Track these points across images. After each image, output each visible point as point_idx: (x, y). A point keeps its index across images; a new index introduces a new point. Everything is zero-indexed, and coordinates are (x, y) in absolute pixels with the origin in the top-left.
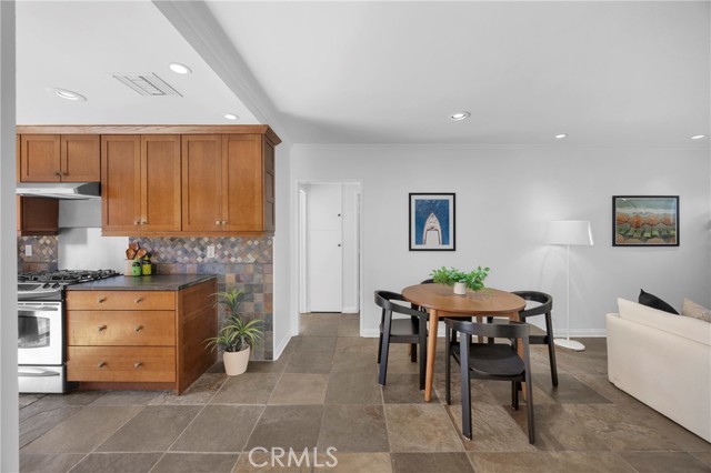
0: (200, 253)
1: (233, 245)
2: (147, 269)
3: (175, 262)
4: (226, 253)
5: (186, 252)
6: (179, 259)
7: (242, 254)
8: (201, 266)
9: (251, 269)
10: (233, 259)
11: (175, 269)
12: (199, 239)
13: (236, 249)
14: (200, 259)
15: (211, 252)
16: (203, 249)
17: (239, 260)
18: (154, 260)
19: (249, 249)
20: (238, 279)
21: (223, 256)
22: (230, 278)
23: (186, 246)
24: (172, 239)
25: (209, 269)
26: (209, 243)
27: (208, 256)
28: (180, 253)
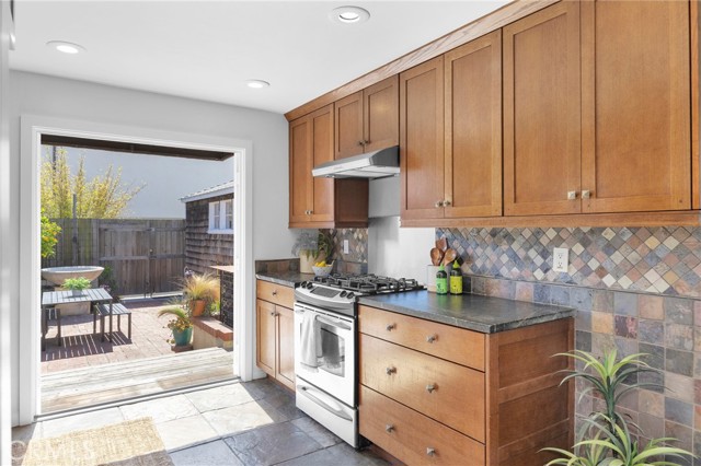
0: (539, 260)
1: (610, 248)
2: (456, 284)
3: (498, 276)
4: (594, 265)
5: (514, 257)
6: (504, 271)
7: (635, 270)
8: (541, 288)
9: (656, 309)
10: (609, 280)
11: (499, 290)
12: (538, 233)
13: (617, 257)
14: (539, 274)
15: (560, 260)
16: (545, 254)
17: (625, 282)
18: (466, 269)
19: (651, 259)
20: (621, 328)
21: (585, 271)
22: (601, 322)
23: (515, 246)
24: (494, 234)
25: (556, 297)
26: (558, 241)
27: (555, 268)
28: (505, 258)
